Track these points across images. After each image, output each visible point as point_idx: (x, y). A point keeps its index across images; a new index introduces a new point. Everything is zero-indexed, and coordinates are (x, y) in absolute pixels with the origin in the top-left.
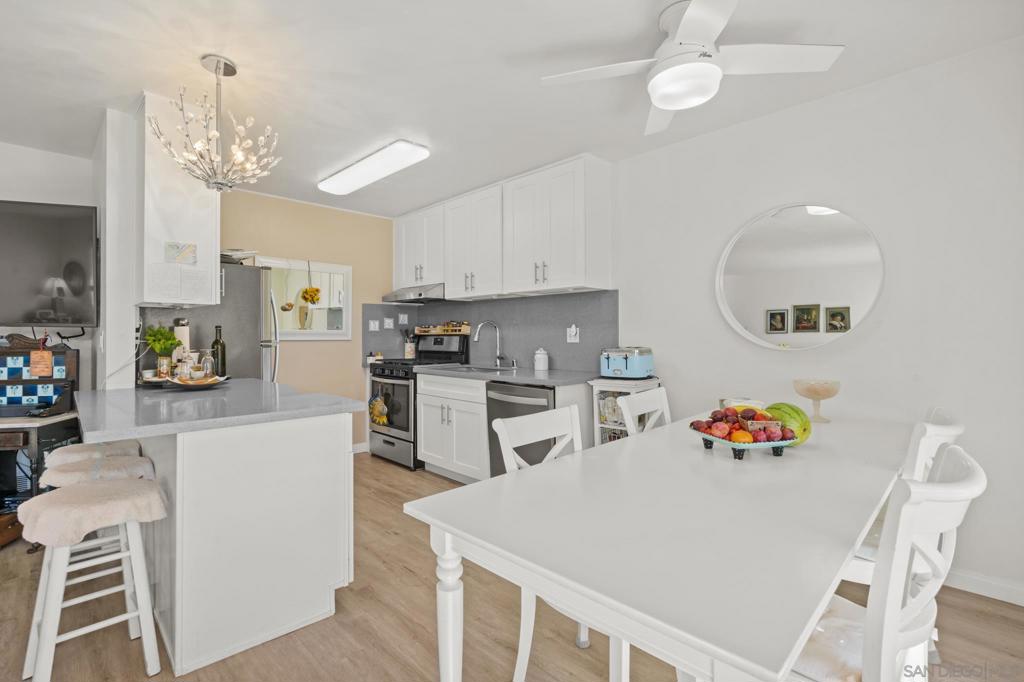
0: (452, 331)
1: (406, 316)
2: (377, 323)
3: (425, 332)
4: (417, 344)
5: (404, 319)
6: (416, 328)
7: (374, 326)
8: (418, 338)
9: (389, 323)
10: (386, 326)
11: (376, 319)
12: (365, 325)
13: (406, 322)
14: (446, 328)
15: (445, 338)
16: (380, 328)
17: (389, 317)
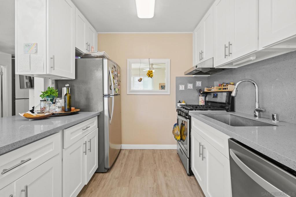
0: (223, 89)
1: (200, 83)
2: (183, 86)
3: (209, 90)
4: (205, 98)
5: (199, 84)
6: (205, 88)
7: (182, 88)
8: (206, 94)
9: (190, 86)
10: (189, 88)
11: (183, 84)
12: (177, 87)
13: (200, 85)
14: (220, 88)
15: (219, 94)
16: (185, 89)
17: (190, 83)
